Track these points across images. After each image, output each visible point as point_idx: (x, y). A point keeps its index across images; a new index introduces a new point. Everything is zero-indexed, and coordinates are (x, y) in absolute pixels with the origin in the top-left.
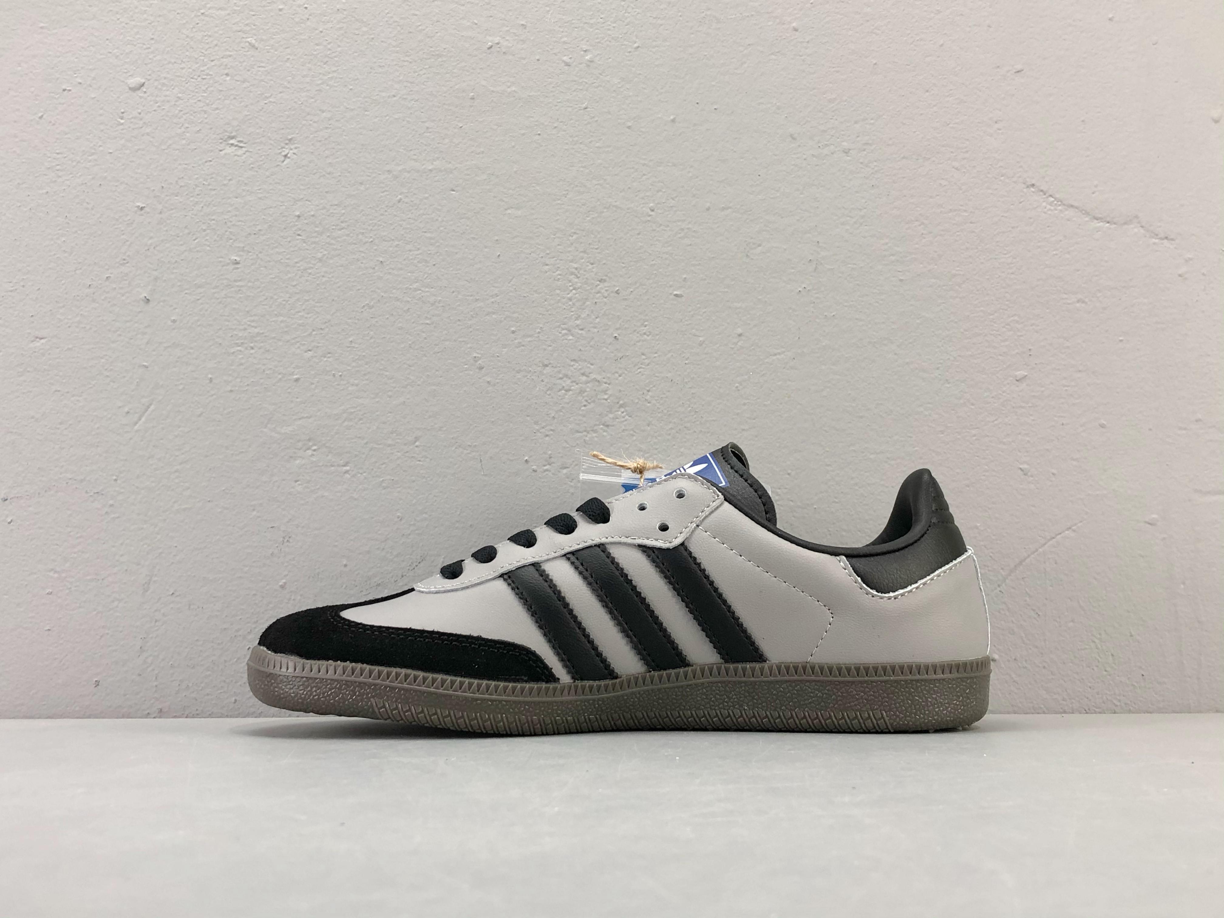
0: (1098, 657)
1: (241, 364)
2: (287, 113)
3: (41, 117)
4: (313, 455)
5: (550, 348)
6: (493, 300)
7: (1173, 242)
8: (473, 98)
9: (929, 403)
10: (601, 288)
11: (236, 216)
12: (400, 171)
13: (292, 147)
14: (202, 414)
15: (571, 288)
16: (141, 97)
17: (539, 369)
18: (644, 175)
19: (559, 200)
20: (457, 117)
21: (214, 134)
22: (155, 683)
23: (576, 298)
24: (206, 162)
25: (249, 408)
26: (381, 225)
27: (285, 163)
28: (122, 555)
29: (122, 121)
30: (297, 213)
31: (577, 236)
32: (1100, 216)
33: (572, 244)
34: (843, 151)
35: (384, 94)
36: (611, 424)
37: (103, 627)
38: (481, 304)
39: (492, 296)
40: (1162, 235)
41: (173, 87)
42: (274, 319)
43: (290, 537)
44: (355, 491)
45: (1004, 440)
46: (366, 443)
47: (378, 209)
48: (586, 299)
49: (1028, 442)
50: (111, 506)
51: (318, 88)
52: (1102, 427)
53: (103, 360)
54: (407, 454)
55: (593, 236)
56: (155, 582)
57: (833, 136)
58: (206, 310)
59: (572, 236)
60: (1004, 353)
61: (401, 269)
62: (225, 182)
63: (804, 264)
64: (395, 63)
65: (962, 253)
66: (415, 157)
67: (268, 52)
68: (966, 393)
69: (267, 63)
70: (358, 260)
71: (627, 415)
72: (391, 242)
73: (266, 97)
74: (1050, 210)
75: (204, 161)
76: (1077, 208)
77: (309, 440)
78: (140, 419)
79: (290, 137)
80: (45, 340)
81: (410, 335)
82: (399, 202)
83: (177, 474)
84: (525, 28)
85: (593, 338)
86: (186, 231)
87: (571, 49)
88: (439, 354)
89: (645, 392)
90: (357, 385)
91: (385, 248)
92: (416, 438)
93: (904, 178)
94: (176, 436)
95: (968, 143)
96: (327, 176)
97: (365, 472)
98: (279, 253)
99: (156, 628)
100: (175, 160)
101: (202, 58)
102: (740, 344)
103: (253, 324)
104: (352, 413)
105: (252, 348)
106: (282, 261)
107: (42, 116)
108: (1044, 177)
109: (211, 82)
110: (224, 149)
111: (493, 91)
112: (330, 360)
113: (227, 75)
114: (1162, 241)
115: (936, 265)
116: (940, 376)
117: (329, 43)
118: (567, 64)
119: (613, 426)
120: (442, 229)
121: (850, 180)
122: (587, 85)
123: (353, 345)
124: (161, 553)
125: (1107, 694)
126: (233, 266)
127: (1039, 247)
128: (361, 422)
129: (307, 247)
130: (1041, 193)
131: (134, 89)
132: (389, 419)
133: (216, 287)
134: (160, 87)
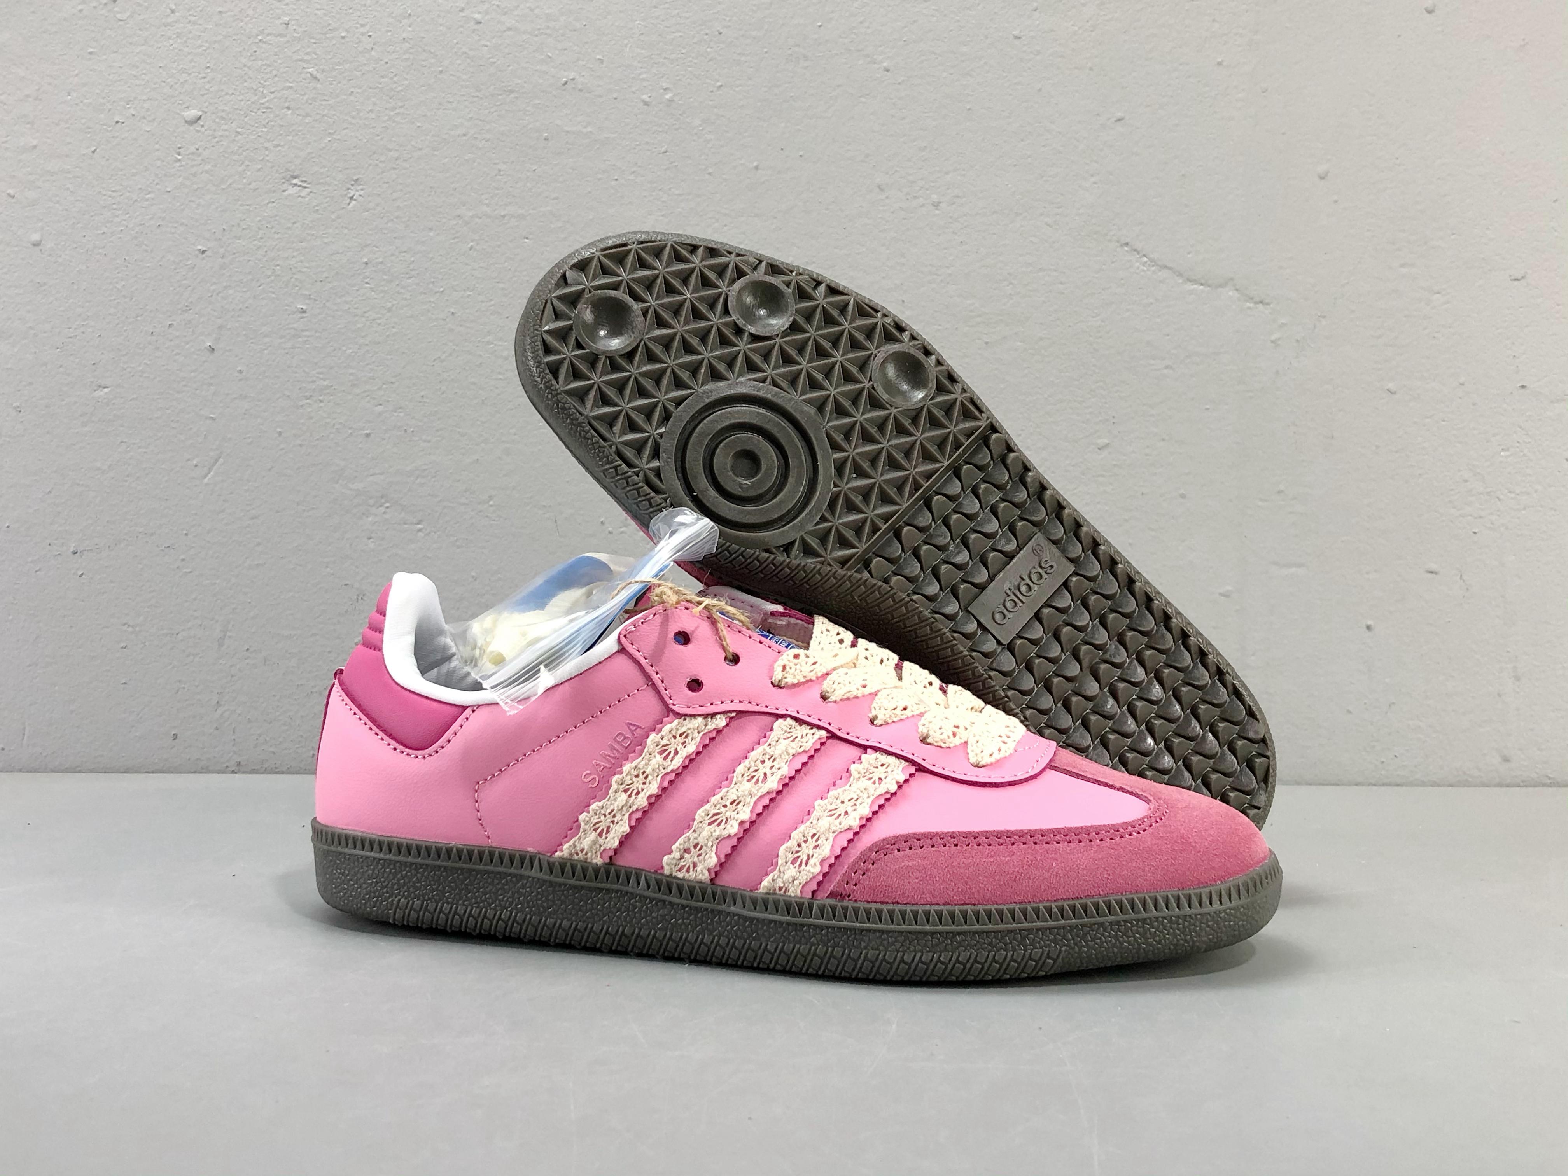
1: (311, 418)
2: (352, 151)
3: (94, 152)
4: (384, 513)
7: (1268, 307)
8: (546, 139)
11: (301, 261)
12: (472, 217)
13: (358, 188)
14: (272, 468)
16: (198, 131)
18: (726, 225)
20: (530, 159)
21: (275, 173)
22: (234, 737)
24: (269, 203)
25: (320, 464)
26: (452, 274)
27: (351, 205)
28: (195, 610)
29: (179, 157)
30: (365, 260)
34: (933, 204)
35: (452, 133)
37: (180, 681)
40: (1258, 299)
41: (231, 121)
42: (342, 371)
43: (364, 595)
44: (428, 549)
46: (440, 501)
47: (448, 258)
49: (1107, 512)
50: (183, 560)
51: (384, 125)
52: (1183, 497)
53: (169, 411)
54: (481, 514)
56: (230, 637)
57: (922, 187)
58: (274, 361)
60: (1087, 420)
61: (473, 321)
62: (290, 225)
64: (464, 98)
65: (1051, 315)
66: (487, 202)
67: (331, 84)
69: (330, 97)
70: (429, 311)
72: (462, 293)
73: (329, 133)
74: (1143, 271)
75: (267, 202)
76: (1170, 268)
77: (382, 497)
78: (209, 473)
79: (355, 178)
80: (109, 389)
81: (482, 390)
82: (470, 249)
83: (248, 529)
84: (602, 63)
86: (250, 277)
87: (650, 87)
88: (512, 412)
90: (429, 442)
91: (456, 299)
92: (489, 497)
93: (994, 234)
94: (247, 491)
95: (1061, 197)
96: (396, 220)
97: (439, 531)
98: (347, 302)
99: (233, 683)
100: (236, 201)
101: (261, 89)
103: (321, 376)
104: (425, 470)
105: (321, 401)
106: (350, 310)
107: (95, 150)
108: (1138, 236)
109: (272, 116)
110: (287, 190)
111: (568, 132)
112: (402, 415)
113: (288, 108)
114: (1257, 306)
115: (1023, 327)
117: (396, 75)
118: (646, 104)
120: (515, 279)
121: (939, 235)
122: (667, 127)
123: (425, 400)
124: (234, 609)
126: (300, 315)
127: (1129, 310)
128: (434, 479)
129: (375, 296)
130: (1135, 253)
131: (190, 123)
132: (462, 477)
133: (282, 337)
134: (217, 120)
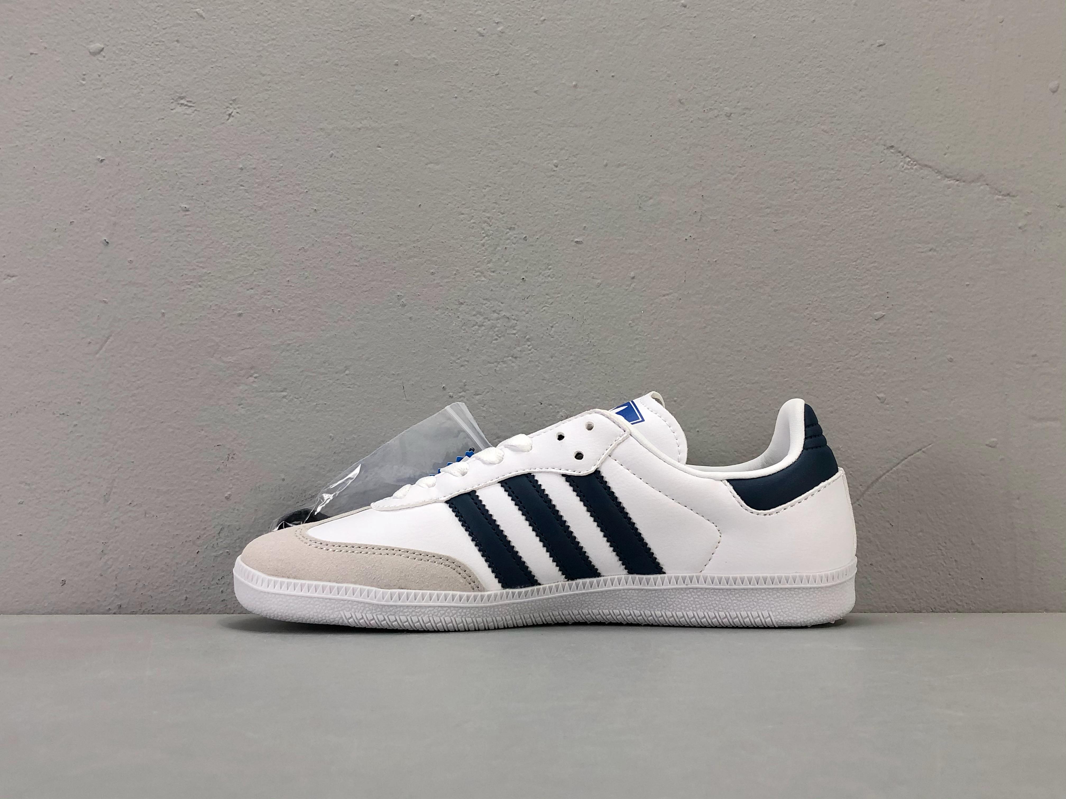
0: (943, 563)
1: (191, 301)
2: (231, 76)
3: (10, 78)
4: (254, 381)
5: (465, 288)
6: (415, 245)
7: (1015, 198)
8: (397, 65)
9: (799, 339)
10: (511, 236)
11: (186, 168)
12: (332, 129)
13: (236, 107)
14: (155, 345)
15: (484, 235)
16: (101, 61)
17: (455, 307)
18: (549, 134)
19: (473, 156)
20: (383, 81)
21: (165, 95)
22: (115, 583)
23: (488, 244)
24: (159, 120)
25: (198, 340)
26: (315, 177)
27: (230, 121)
28: (85, 470)
29: (84, 82)
30: (241, 166)
31: (490, 188)
32: (951, 175)
33: (485, 196)
34: (725, 115)
35: (317, 60)
36: (518, 356)
37: (70, 533)
38: (403, 249)
39: (414, 242)
40: (1005, 192)
41: (129, 52)
42: (219, 261)
43: (234, 454)
44: (292, 413)
45: (865, 372)
46: (301, 372)
47: (312, 163)
48: (498, 245)
49: (885, 373)
50: (76, 425)
51: (259, 54)
52: (951, 362)
53: (67, 296)
54: (338, 382)
55: (503, 189)
56: (114, 493)
57: (716, 101)
58: (160, 252)
59: (485, 189)
60: (865, 295)
61: (333, 217)
62: (176, 138)
63: (690, 215)
64: (327, 32)
65: (830, 207)
66: (346, 117)
67: (214, 21)
68: (831, 330)
69: (214, 31)
70: (294, 208)
71: (533, 348)
72: (324, 193)
73: (212, 61)
74: (906, 169)
75: (157, 118)
76: (930, 167)
77: (252, 368)
78: (100, 349)
79: (233, 98)
80: (17, 278)
81: (340, 275)
82: (331, 157)
83: (134, 398)
84: (444, 2)
85: (503, 280)
86: (142, 181)
87: (485, 22)
88: (366, 293)
89: (549, 328)
90: (293, 320)
91: (318, 198)
92: (345, 367)
93: (779, 139)
94: (133, 364)
95: (835, 109)
96: (267, 132)
97: (301, 397)
98: (223, 202)
99: (117, 534)
100: (131, 118)
101: (156, 26)
102: (633, 285)
103: (201, 265)
104: (290, 344)
105: (200, 286)
106: (227, 209)
107: (12, 77)
108: (902, 140)
109: (163, 48)
110: (174, 109)
111: (415, 58)
112: (269, 297)
113: (178, 41)
114: (1005, 198)
115: (806, 217)
116: (808, 315)
117: (269, 14)
118: (482, 35)
119: (520, 358)
120: (369, 181)
121: (732, 140)
122: (498, 54)
123: (290, 284)
124: (119, 468)
125: (950, 595)
126: (184, 213)
127: (896, 202)
128: (297, 352)
129: (249, 197)
130: (899, 154)
131: (94, 54)
132: (322, 350)
133: (167, 232)
134: (117, 52)
